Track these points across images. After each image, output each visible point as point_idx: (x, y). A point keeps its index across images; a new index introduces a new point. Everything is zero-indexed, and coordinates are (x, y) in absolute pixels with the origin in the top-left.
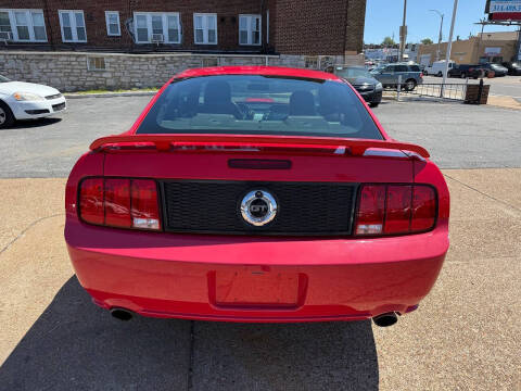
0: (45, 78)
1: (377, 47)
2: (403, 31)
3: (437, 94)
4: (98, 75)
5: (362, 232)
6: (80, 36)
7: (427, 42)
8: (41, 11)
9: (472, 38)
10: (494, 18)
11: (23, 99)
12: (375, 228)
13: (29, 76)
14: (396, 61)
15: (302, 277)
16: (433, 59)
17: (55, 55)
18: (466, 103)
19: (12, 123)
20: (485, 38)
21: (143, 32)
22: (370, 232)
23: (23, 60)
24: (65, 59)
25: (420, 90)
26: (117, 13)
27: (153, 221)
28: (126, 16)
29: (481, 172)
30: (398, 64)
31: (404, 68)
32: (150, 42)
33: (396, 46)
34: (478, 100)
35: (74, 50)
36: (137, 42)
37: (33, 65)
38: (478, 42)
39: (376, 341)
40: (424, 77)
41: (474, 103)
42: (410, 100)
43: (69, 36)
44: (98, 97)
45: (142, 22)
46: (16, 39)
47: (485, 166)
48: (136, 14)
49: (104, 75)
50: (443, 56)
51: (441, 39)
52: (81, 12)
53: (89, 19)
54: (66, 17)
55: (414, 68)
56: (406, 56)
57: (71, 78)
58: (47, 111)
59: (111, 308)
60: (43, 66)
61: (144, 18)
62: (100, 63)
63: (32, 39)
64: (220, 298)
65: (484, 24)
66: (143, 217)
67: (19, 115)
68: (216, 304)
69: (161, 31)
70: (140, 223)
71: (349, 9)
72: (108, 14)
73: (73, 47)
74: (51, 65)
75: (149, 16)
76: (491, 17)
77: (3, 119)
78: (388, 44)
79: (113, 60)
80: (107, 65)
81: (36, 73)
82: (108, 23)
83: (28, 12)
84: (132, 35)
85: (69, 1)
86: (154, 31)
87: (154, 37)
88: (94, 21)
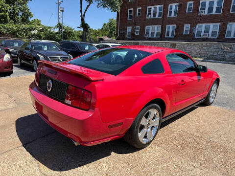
5: (66, 102)
6: (172, 35)
8: (161, 26)
17: (158, 42)
21: (199, 33)
24: (161, 44)
26: (189, 25)
28: (193, 26)
32: (201, 37)
35: (168, 40)
43: (168, 35)
45: (200, 28)
46: (150, 37)
48: (198, 25)
52: (175, 25)
53: (177, 28)
54: (169, 28)
61: (201, 26)
62: (174, 46)
63: (155, 36)
69: (208, 32)
72: (185, 25)
75: (204, 25)
79: (179, 44)
80: (176, 46)
82: (185, 29)
83: (156, 27)
84: (194, 34)
85: (171, 21)
86: (205, 32)
87: (204, 35)
88: (179, 29)
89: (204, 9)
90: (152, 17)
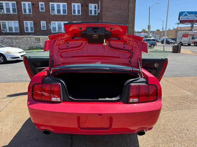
0: (18, 45)
1: (140, 32)
2: (149, 27)
3: (162, 49)
4: (38, 44)
5: (131, 101)
6: (31, 30)
7: (158, 30)
8: (18, 21)
9: (174, 29)
10: (182, 22)
11: (10, 53)
12: (136, 100)
13: (12, 45)
14: (147, 37)
15: (111, 118)
16: (160, 37)
17: (22, 37)
18: (173, 52)
19: (6, 62)
20: (179, 29)
21: (54, 28)
22: (134, 101)
23: (10, 39)
24: (26, 38)
25: (156, 48)
26: (45, 22)
27: (58, 99)
28: (48, 23)
29: (178, 78)
30: (148, 39)
31: (150, 40)
32: (57, 32)
33: (147, 32)
34: (177, 51)
35: (29, 35)
36: (52, 32)
37: (14, 41)
38: (176, 31)
39: (139, 142)
40: (157, 43)
41: (176, 53)
42: (152, 52)
43: (27, 30)
44: (37, 52)
45: (54, 25)
46: (8, 31)
47: (179, 76)
48: (52, 22)
49: (40, 44)
50: (164, 36)
51: (163, 29)
52: (32, 22)
53: (35, 24)
54: (27, 23)
55: (154, 40)
56: (150, 35)
57: (28, 45)
58: (19, 57)
59: (43, 130)
60: (17, 41)
61: (55, 24)
62: (39, 40)
63: (14, 31)
64: (82, 126)
65: (178, 24)
66: (55, 97)
67: (9, 59)
68: (80, 128)
69: (61, 28)
70: (54, 99)
71: (129, 20)
72: (42, 22)
73: (29, 34)
74: (21, 41)
75: (57, 23)
76: (181, 22)
77: (2, 61)
78: (144, 31)
79: (43, 38)
80: (41, 40)
81: (15, 44)
82: (42, 25)
83: (13, 22)
84: (51, 30)
85: (28, 18)
86: (58, 28)
87: (59, 30)
88: (37, 25)
89: (54, 10)
90: (5, 12)
